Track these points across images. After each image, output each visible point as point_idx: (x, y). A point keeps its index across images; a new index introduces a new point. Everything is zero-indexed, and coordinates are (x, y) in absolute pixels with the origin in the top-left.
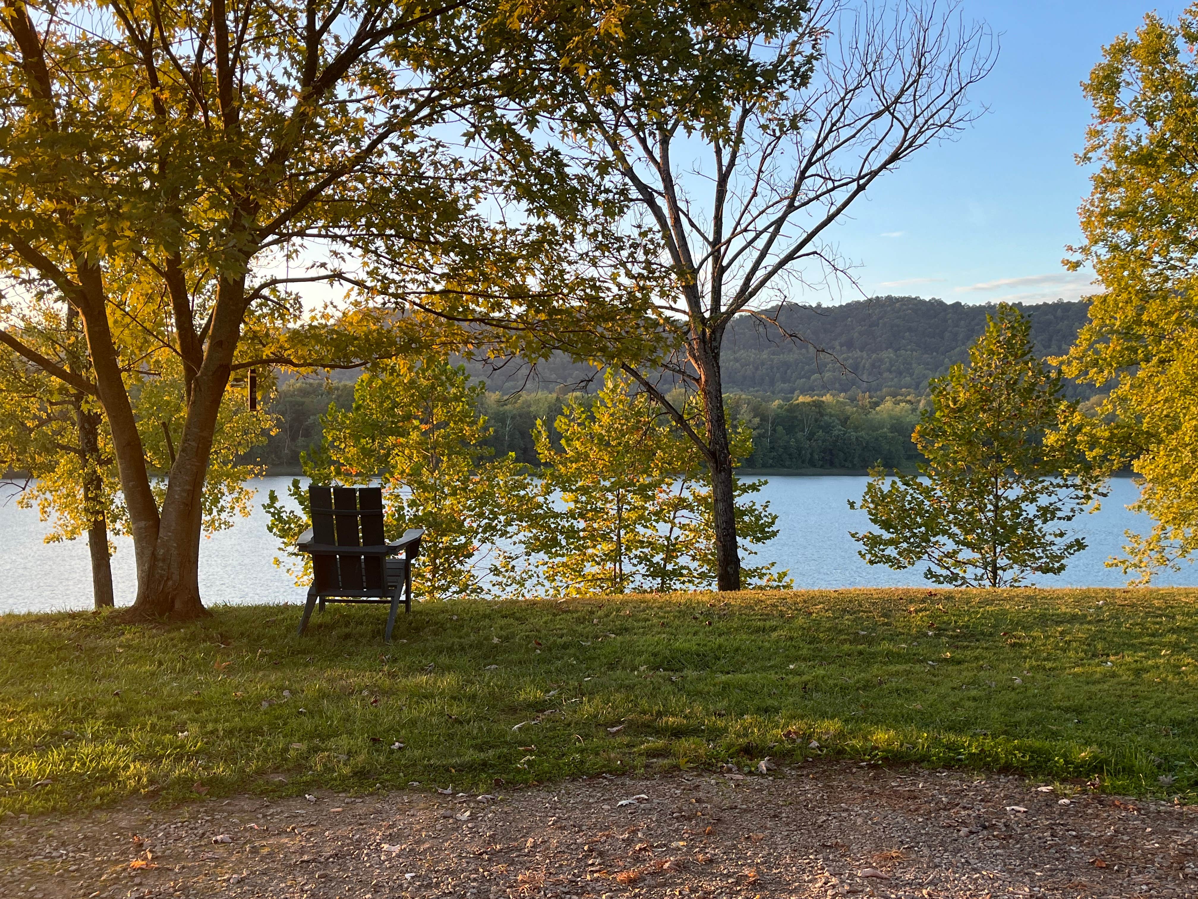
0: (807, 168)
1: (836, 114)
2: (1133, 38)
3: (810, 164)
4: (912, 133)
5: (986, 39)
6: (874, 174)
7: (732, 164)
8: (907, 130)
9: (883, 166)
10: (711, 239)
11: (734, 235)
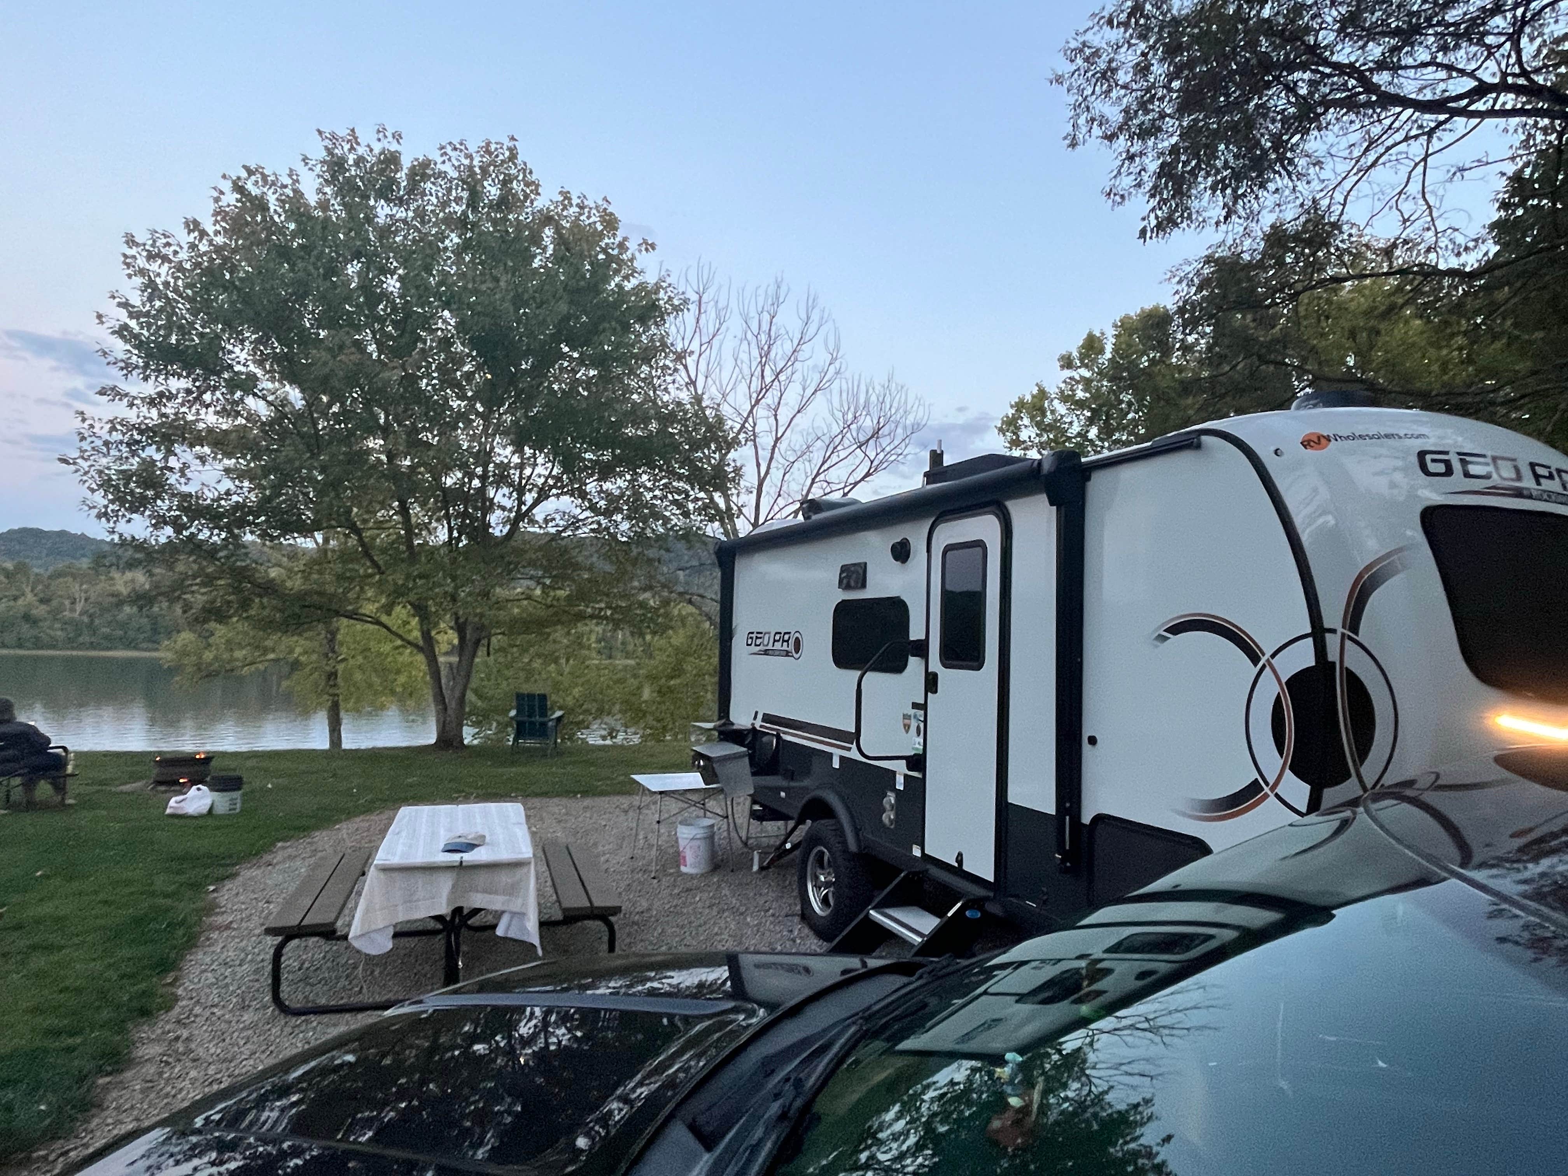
0: (816, 476)
1: (837, 440)
2: (1028, 398)
3: (818, 474)
4: (875, 463)
5: (921, 408)
6: (856, 484)
7: (767, 473)
8: (872, 462)
9: (863, 479)
10: (752, 521)
11: (766, 521)
